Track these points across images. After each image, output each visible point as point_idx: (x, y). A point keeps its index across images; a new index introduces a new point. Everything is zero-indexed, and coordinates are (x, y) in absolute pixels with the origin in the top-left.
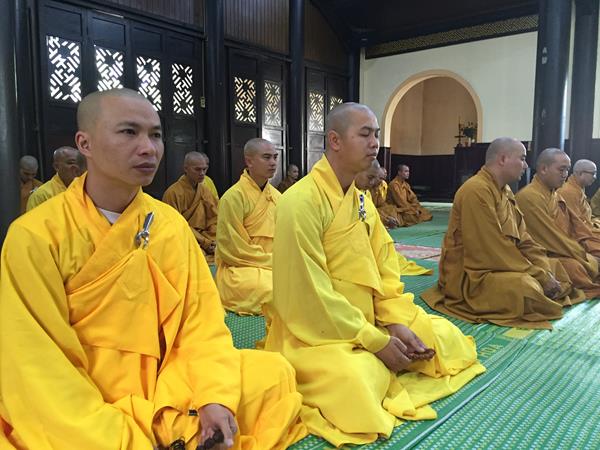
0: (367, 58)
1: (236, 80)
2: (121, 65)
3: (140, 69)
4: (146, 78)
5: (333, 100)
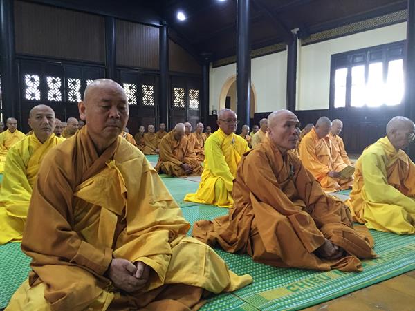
0: (213, 67)
1: (125, 85)
2: (59, 83)
3: (70, 84)
4: (73, 88)
5: (191, 91)
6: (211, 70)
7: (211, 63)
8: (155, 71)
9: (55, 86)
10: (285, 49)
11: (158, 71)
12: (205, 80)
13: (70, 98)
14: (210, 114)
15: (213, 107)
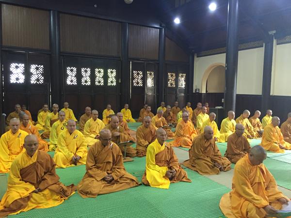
0: (197, 57)
1: (134, 72)
2: (89, 72)
3: (96, 72)
4: (98, 75)
5: (180, 75)
6: (196, 59)
7: (196, 54)
8: (155, 61)
9: (87, 75)
10: (262, 46)
13: (96, 83)
14: (194, 92)
15: (196, 86)
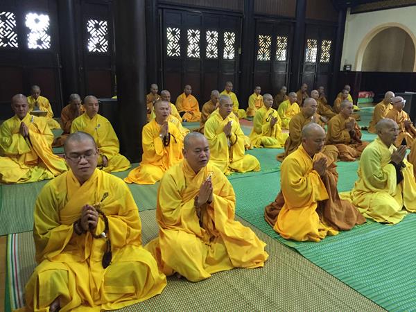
0: (351, 14)
1: (260, 37)
2: (198, 36)
3: (208, 37)
4: (211, 41)
5: (324, 43)
6: (349, 16)
7: (349, 9)
8: (290, 19)
9: (195, 41)
11: (294, 19)
12: (339, 29)
13: (208, 54)
14: (342, 69)
15: (346, 60)
